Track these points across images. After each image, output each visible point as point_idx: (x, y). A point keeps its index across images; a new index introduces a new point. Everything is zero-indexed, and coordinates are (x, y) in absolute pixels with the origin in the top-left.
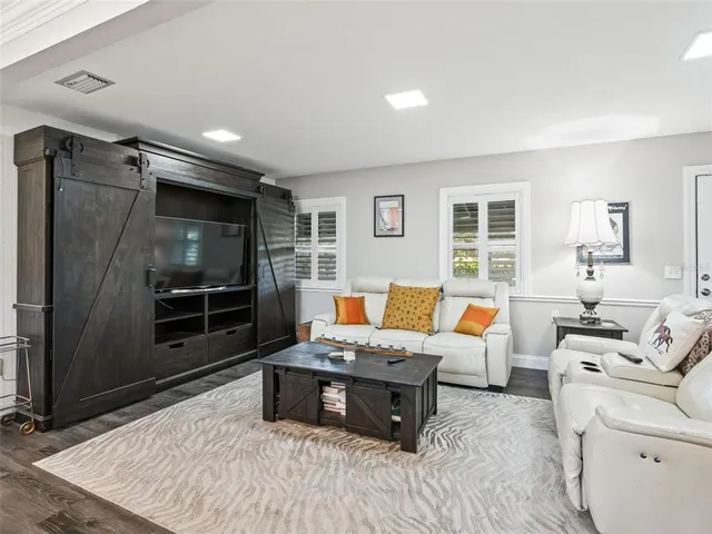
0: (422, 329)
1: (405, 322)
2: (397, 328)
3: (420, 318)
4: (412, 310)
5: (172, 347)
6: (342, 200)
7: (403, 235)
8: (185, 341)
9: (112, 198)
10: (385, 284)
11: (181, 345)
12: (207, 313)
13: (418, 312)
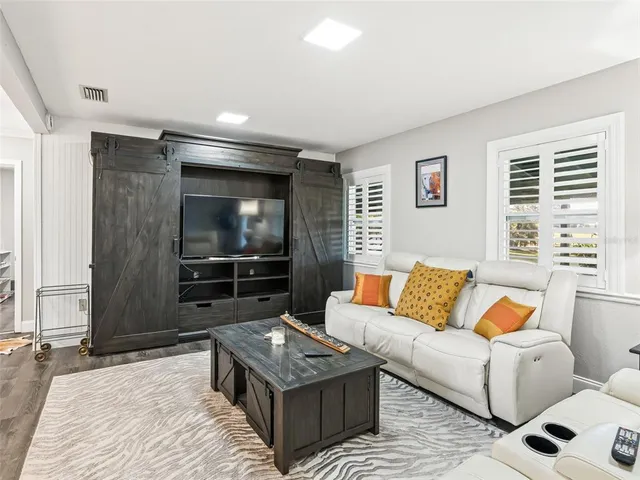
0: (431, 322)
1: (415, 310)
2: (407, 316)
3: (430, 307)
4: (424, 297)
5: (199, 306)
6: (386, 169)
7: (445, 205)
8: (214, 302)
9: (141, 182)
10: (410, 262)
11: (209, 305)
12: (236, 280)
13: (429, 299)
